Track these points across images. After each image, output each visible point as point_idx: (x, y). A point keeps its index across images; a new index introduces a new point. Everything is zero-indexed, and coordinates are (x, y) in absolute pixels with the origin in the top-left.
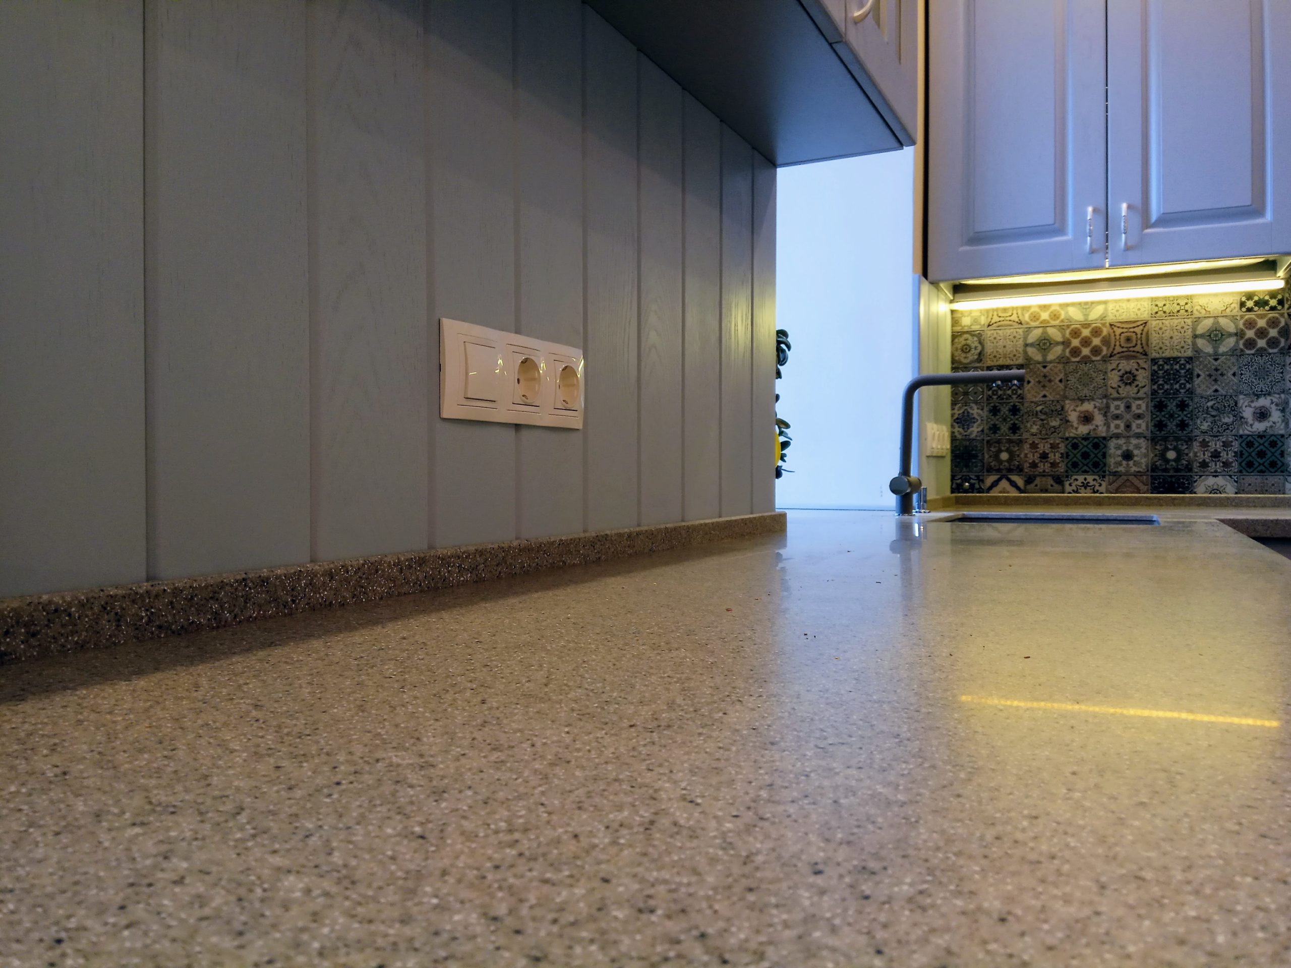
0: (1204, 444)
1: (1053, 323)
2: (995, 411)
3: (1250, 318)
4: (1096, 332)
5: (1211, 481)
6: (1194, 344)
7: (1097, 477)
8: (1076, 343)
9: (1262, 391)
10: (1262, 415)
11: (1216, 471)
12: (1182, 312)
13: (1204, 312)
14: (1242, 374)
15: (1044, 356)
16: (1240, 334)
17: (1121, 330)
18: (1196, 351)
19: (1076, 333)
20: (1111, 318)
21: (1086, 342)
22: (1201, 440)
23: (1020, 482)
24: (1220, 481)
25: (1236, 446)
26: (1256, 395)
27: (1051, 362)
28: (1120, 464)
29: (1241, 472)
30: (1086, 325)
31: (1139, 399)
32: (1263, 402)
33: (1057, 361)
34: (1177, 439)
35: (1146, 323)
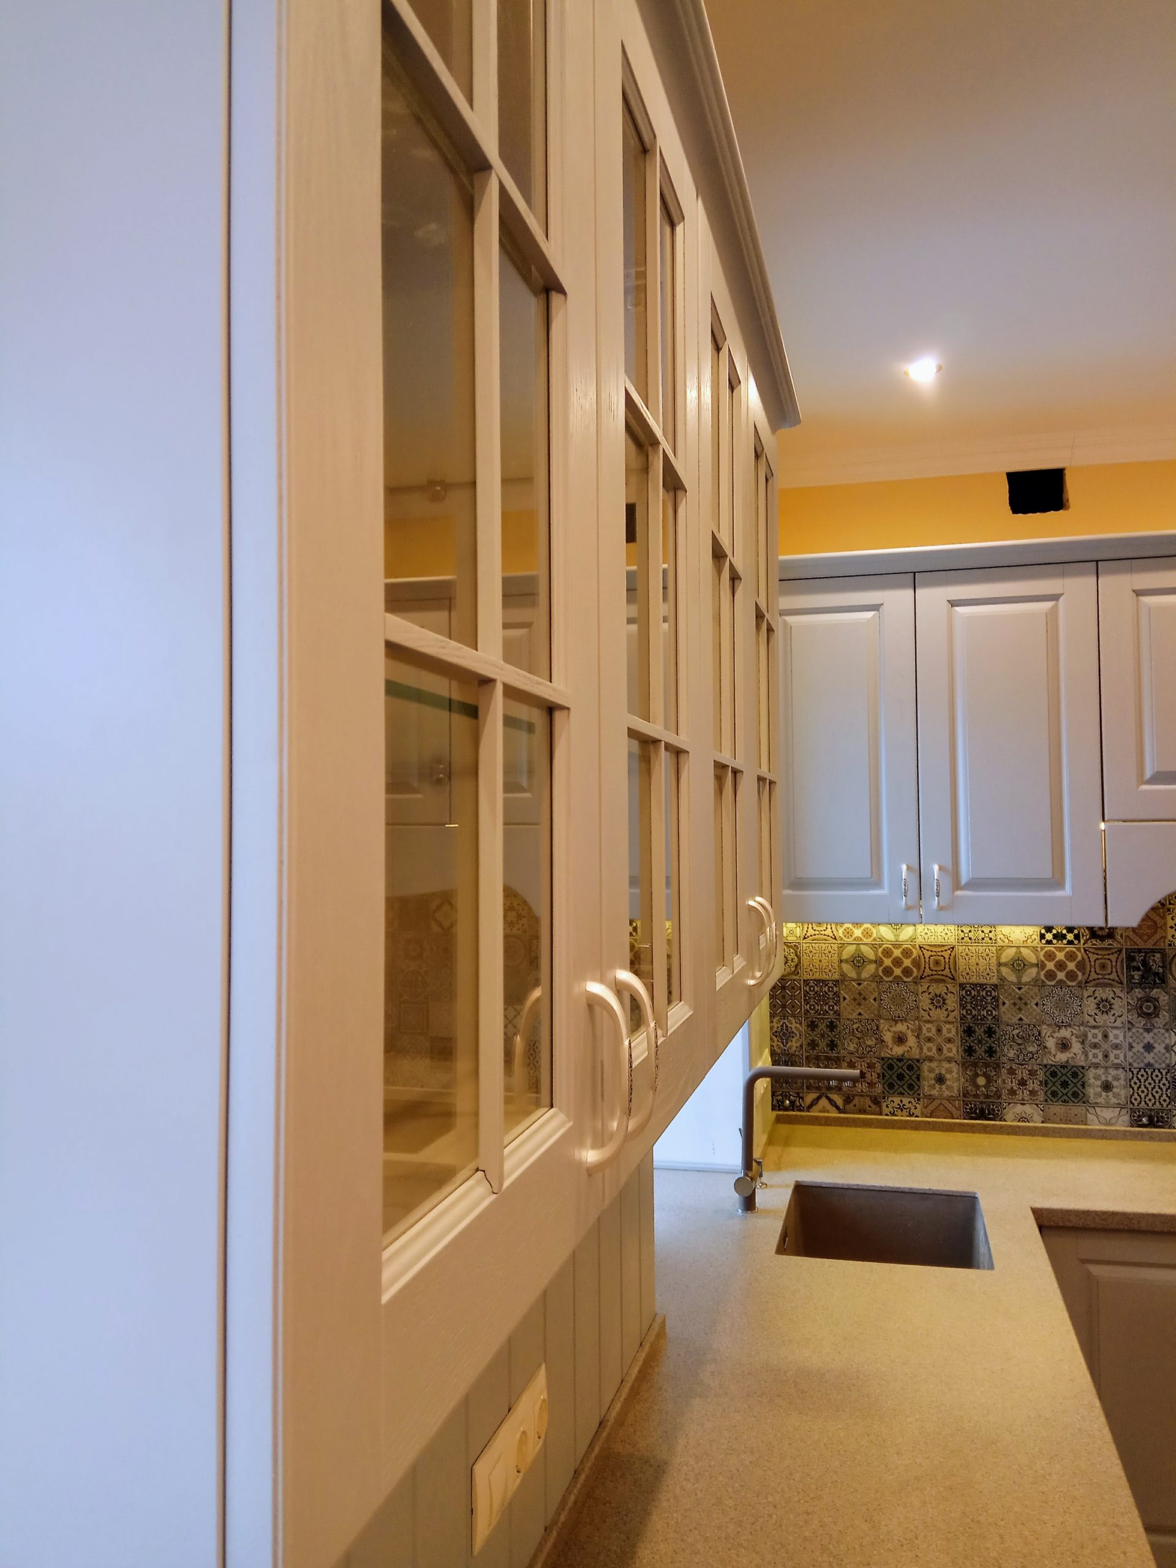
0: (1011, 1072)
1: (865, 941)
2: (812, 1026)
3: (1050, 951)
4: (907, 953)
5: (1019, 1109)
6: (999, 971)
7: (913, 1100)
8: (888, 962)
9: (1063, 1022)
10: (1064, 1046)
11: (1023, 1100)
12: (987, 939)
13: (1007, 941)
14: (1044, 1005)
15: (859, 974)
16: (1040, 965)
17: (930, 953)
18: (1001, 979)
19: (887, 953)
20: (920, 941)
21: (897, 962)
22: (1008, 1067)
23: (839, 1101)
24: (1028, 1109)
25: (1041, 1076)
26: (1058, 1026)
27: (864, 980)
28: (933, 1087)
29: (1046, 1100)
30: (897, 946)
32: (1065, 1033)
33: (871, 979)
34: (986, 1065)
35: (953, 948)
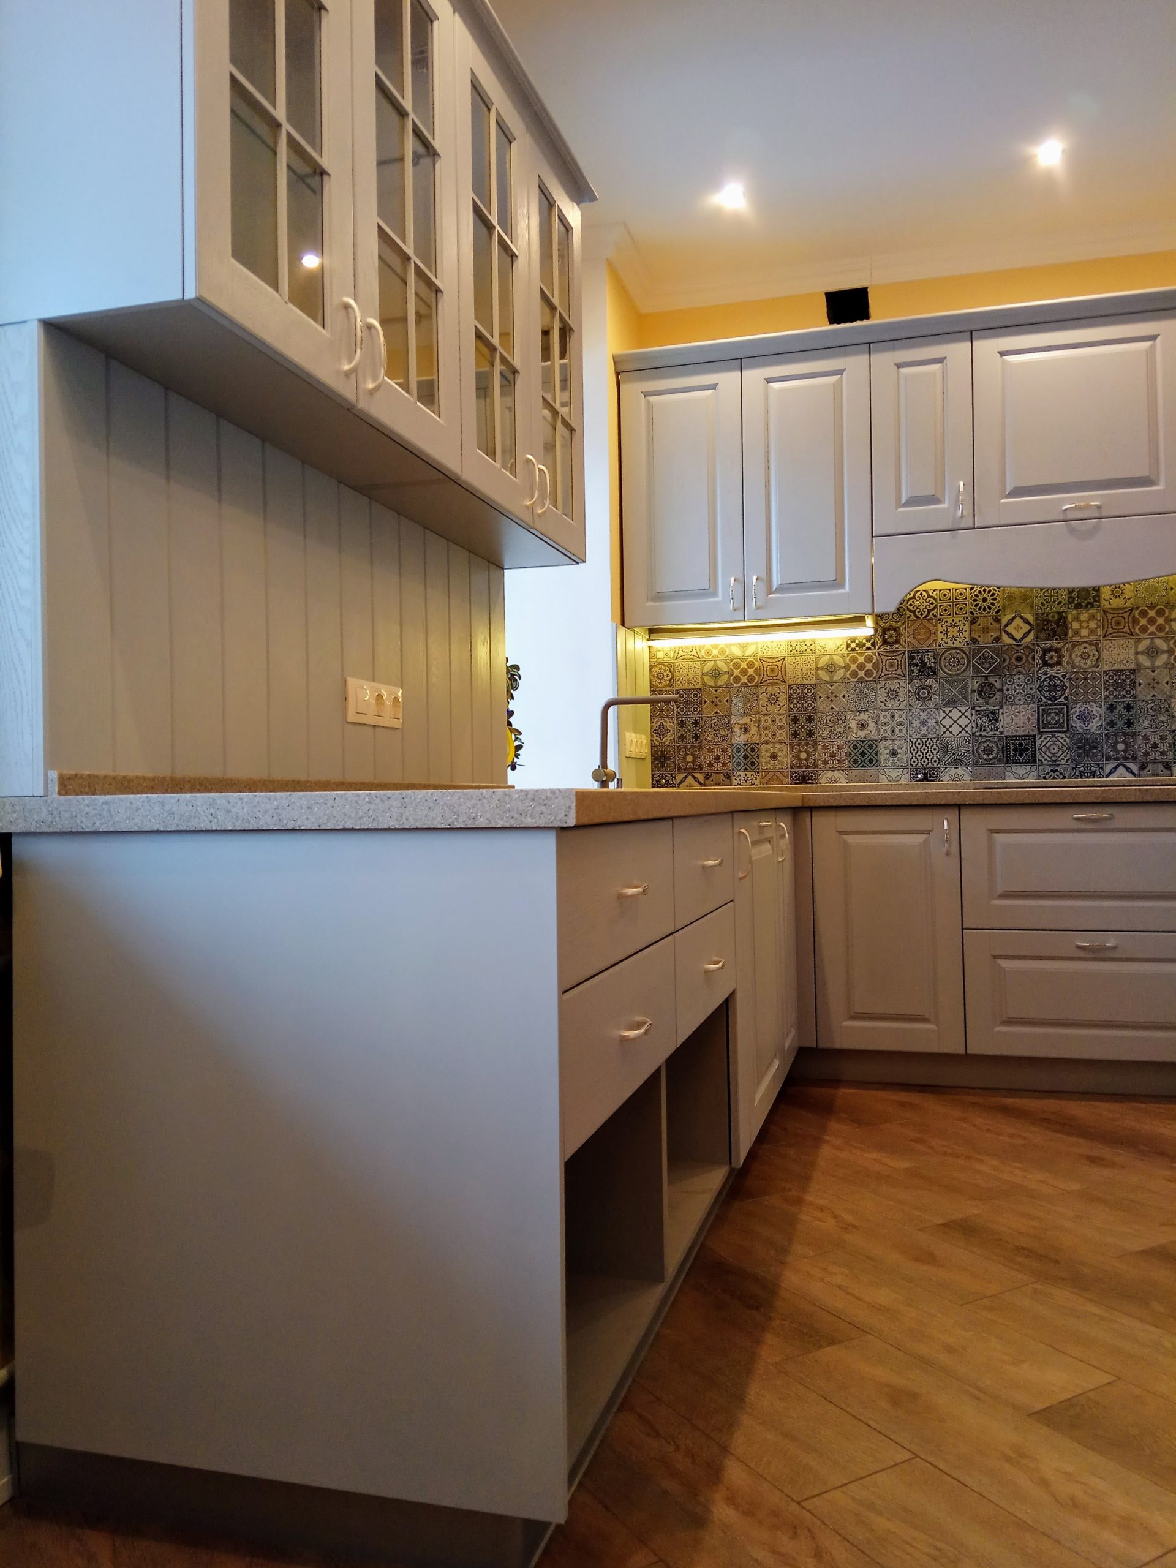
0: (825, 747)
1: (721, 657)
2: (682, 724)
3: (854, 656)
4: (751, 665)
5: (830, 774)
6: (817, 674)
7: (754, 774)
8: (737, 672)
9: (862, 708)
10: (863, 726)
11: (833, 767)
12: (809, 650)
13: (823, 651)
14: (849, 696)
15: (716, 683)
16: (846, 667)
17: (767, 664)
18: (818, 679)
19: (737, 665)
20: (760, 655)
21: (744, 672)
22: (823, 744)
23: (700, 777)
24: (836, 774)
25: (846, 749)
26: (859, 711)
27: (720, 687)
28: (768, 763)
29: (850, 767)
30: (743, 660)
31: (781, 714)
32: (863, 716)
33: (725, 686)
34: (807, 744)
35: (784, 659)
